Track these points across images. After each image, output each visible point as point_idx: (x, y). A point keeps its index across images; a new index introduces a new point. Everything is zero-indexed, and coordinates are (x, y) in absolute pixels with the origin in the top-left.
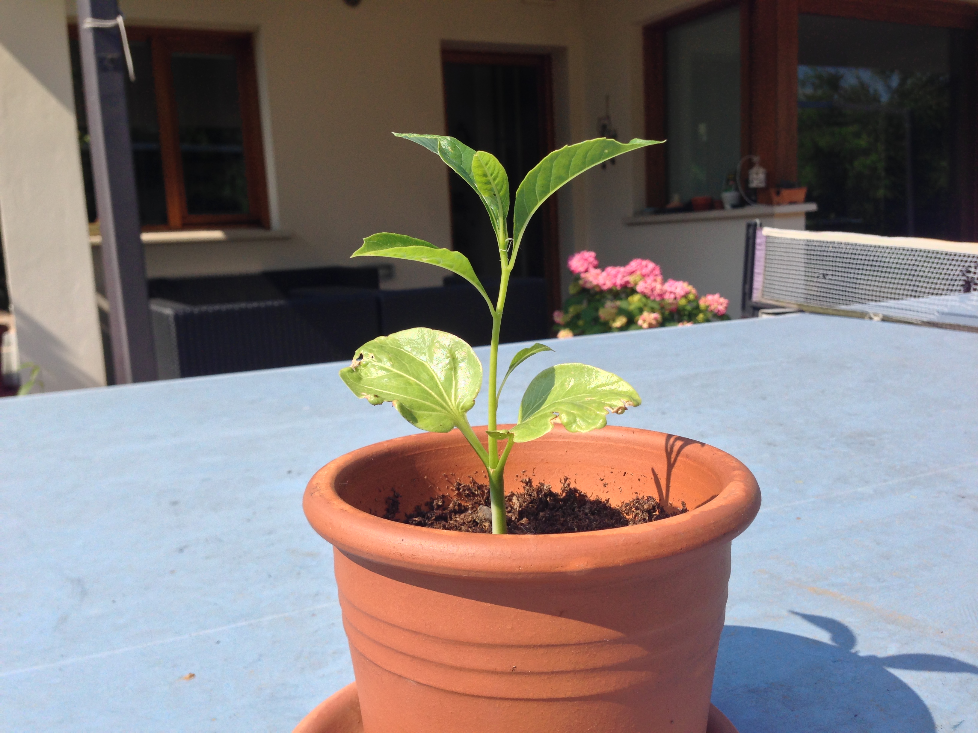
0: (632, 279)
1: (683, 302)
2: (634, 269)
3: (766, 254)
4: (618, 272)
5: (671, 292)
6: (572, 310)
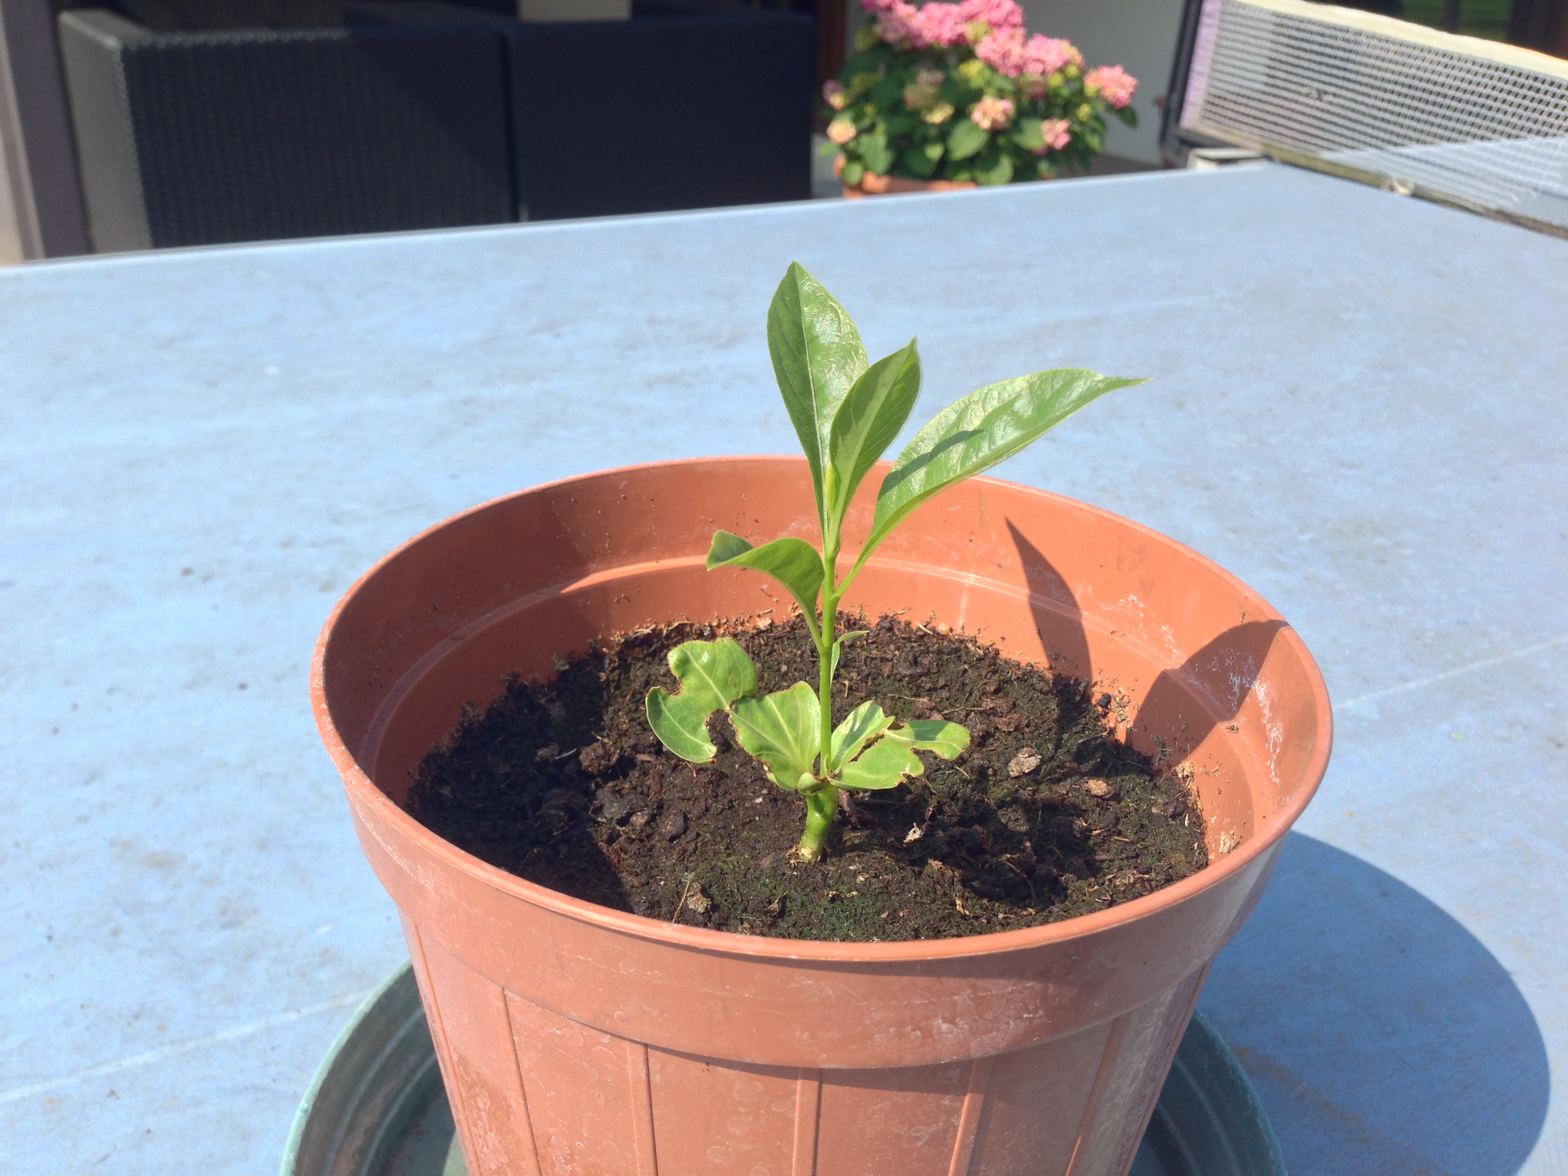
0: (970, 30)
1: (1056, 80)
2: (976, 11)
3: (1219, 37)
4: (948, 14)
5: (1038, 60)
6: (858, 82)
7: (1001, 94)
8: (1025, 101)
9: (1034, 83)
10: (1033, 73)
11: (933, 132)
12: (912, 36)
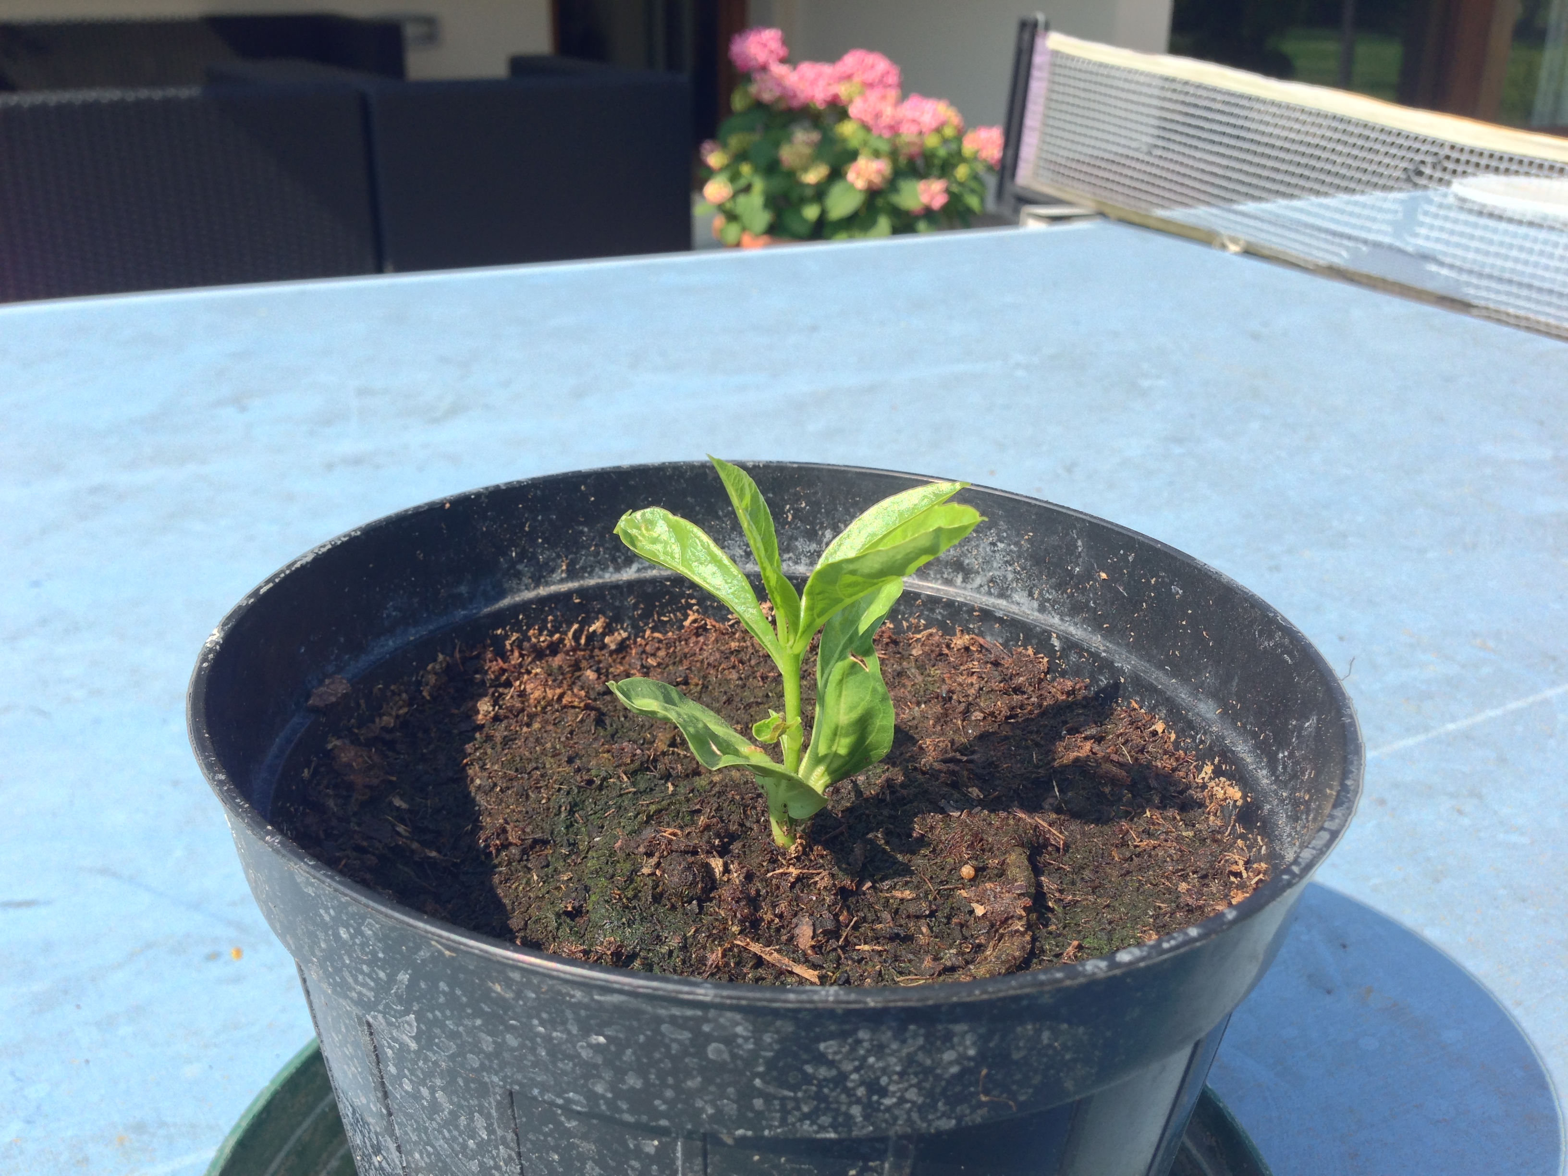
0: (843, 90)
1: (932, 141)
2: (849, 72)
3: (1050, 90)
4: (819, 75)
5: (914, 121)
6: (735, 141)
7: (877, 154)
8: (903, 161)
9: (909, 144)
10: (908, 134)
11: (809, 192)
12: (787, 95)
